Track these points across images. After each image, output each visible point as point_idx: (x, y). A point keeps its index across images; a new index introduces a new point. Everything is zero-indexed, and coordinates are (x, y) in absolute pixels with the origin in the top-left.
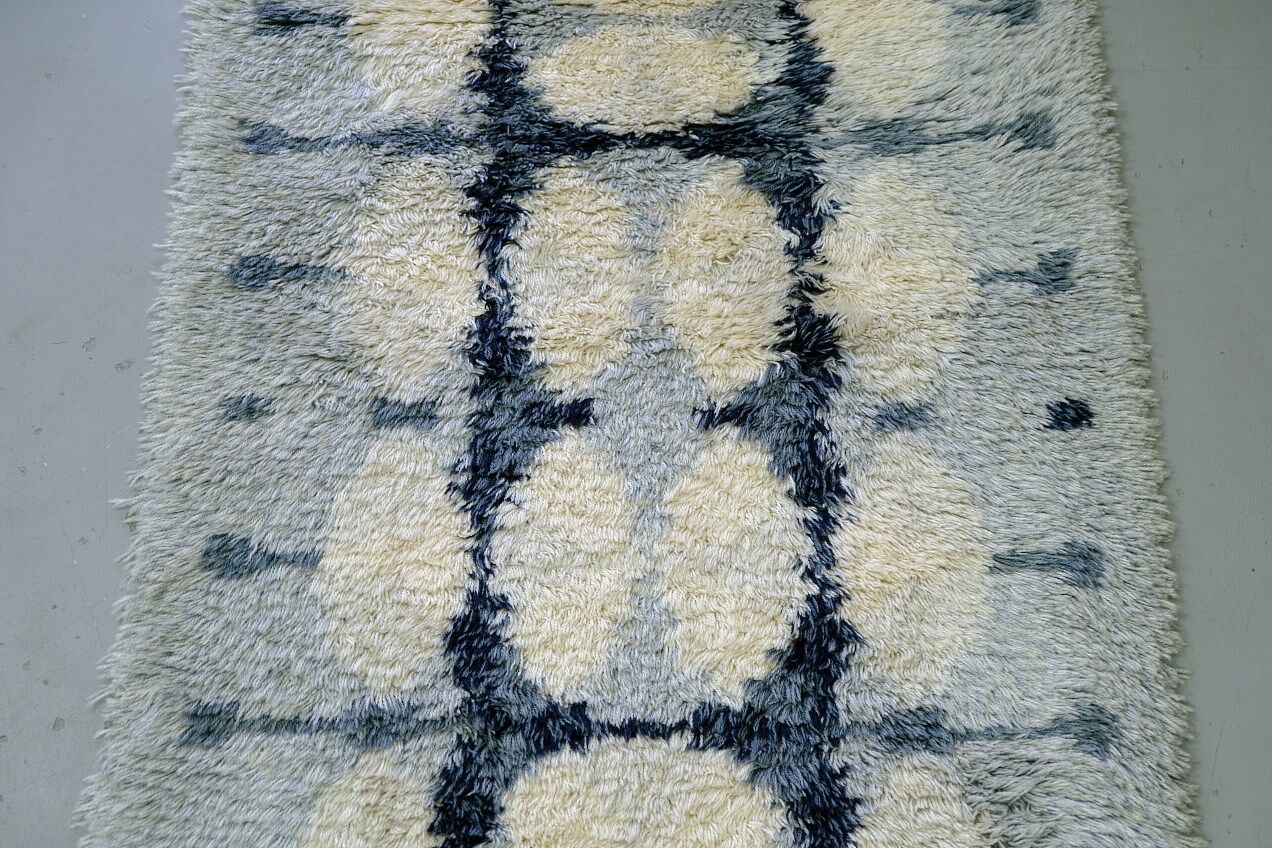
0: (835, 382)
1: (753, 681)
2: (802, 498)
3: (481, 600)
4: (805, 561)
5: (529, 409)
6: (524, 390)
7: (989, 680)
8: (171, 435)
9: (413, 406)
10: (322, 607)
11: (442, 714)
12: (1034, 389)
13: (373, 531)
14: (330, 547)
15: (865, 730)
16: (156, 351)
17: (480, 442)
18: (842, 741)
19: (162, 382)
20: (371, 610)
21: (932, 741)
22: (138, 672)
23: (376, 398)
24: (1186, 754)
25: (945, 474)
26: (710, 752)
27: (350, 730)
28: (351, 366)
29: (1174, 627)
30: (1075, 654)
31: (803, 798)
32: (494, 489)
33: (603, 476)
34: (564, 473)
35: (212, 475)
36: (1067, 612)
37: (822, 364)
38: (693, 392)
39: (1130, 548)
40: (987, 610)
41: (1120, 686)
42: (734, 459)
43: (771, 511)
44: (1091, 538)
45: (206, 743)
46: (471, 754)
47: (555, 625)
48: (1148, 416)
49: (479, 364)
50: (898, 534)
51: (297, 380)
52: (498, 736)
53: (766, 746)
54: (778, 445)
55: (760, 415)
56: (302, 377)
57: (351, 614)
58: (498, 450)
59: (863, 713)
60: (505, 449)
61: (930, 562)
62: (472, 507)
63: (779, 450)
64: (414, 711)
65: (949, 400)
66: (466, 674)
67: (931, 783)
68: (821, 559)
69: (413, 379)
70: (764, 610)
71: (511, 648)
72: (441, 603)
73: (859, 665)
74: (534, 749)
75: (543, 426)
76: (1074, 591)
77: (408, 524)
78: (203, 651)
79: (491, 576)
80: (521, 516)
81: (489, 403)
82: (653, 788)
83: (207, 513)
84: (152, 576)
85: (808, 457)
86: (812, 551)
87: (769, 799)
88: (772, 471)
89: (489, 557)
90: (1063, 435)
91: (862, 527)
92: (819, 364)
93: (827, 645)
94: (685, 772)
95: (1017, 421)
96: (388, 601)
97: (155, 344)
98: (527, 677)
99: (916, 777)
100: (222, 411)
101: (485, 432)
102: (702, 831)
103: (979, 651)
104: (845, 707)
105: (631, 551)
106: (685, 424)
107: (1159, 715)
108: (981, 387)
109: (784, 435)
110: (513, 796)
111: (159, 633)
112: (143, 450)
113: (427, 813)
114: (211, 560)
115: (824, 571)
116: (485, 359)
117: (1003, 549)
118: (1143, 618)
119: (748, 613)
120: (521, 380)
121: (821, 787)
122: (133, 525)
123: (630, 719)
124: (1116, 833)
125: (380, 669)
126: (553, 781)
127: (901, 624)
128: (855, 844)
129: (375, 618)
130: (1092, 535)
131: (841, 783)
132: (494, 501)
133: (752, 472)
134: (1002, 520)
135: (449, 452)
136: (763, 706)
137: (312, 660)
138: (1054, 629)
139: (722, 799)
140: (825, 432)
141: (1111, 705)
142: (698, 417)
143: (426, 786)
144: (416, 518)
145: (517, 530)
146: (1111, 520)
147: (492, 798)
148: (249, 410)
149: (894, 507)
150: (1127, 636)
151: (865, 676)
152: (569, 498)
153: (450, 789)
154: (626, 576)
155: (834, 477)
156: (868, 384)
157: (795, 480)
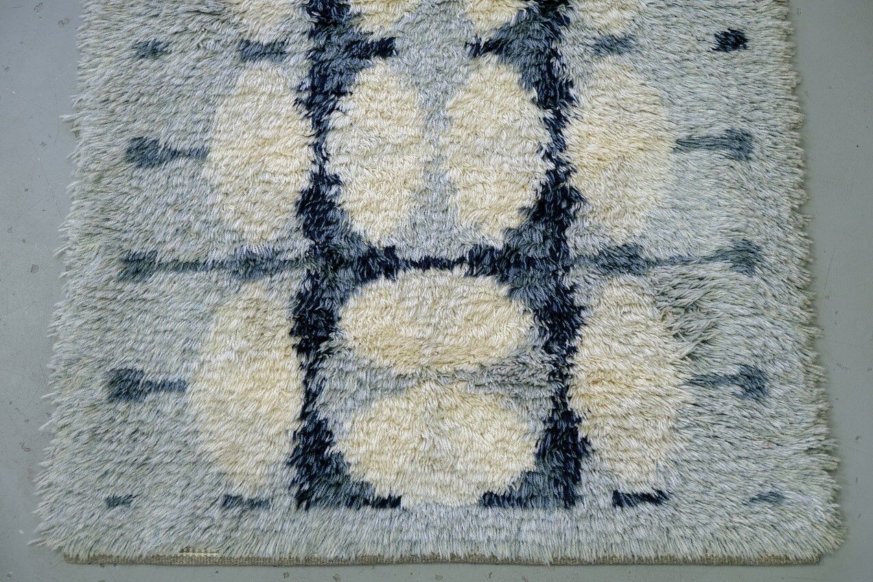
0: (565, 22)
1: (510, 229)
2: (542, 103)
3: (322, 179)
4: (545, 147)
5: (350, 46)
6: (346, 32)
7: (673, 225)
8: (100, 70)
9: (269, 45)
10: (211, 185)
11: (296, 256)
12: (706, 23)
13: (244, 133)
14: (215, 145)
15: (587, 261)
16: (86, 11)
17: (316, 69)
18: (571, 269)
19: (91, 33)
20: (245, 187)
21: (633, 267)
22: (87, 232)
23: (242, 41)
24: (808, 272)
25: (643, 84)
26: (481, 278)
27: (234, 268)
28: (224, 18)
29: (801, 186)
30: (732, 206)
31: (545, 307)
32: (327, 102)
33: (403, 91)
34: (376, 90)
35: (130, 97)
36: (727, 178)
37: (556, 9)
38: (465, 30)
39: (771, 132)
40: (672, 177)
41: (763, 227)
42: (495, 77)
43: (521, 113)
44: (745, 127)
45: (136, 279)
46: (317, 282)
47: (372, 194)
48: (786, 41)
49: (314, 15)
50: (610, 127)
51: (186, 29)
52: (335, 270)
53: (520, 272)
54: (525, 67)
55: (512, 46)
56: (190, 26)
57: (231, 190)
58: (329, 75)
59: (585, 249)
60: (334, 74)
61: (632, 145)
62: (313, 115)
63: (525, 71)
64: (277, 254)
65: (646, 33)
66: (311, 229)
67: (633, 295)
68: (556, 145)
69: (268, 26)
70: (517, 181)
71: (342, 210)
72: (293, 181)
73: (583, 217)
74: (360, 278)
75: (361, 58)
76: (732, 163)
77: (268, 128)
78: (130, 217)
79: (327, 162)
80: (347, 120)
81: (322, 42)
82: (442, 303)
83: (128, 123)
84: (92, 167)
85: (547, 75)
86: (550, 140)
87: (522, 308)
88: (521, 85)
89: (325, 149)
90: (726, 55)
91: (585, 123)
92: (554, 9)
93: (561, 204)
94: (464, 291)
95: (693, 46)
96: (256, 181)
97: (84, 6)
98: (354, 230)
99: (623, 291)
100: (134, 52)
101: (320, 62)
102: (476, 330)
103: (666, 205)
104: (573, 245)
105: (424, 142)
106: (460, 54)
107: (789, 246)
108: (668, 23)
109: (530, 60)
110: (346, 310)
111: (99, 205)
112: (81, 81)
113: (289, 322)
114: (132, 156)
115: (558, 153)
116: (318, 11)
117: (683, 135)
118: (780, 180)
119: (506, 183)
120: (344, 26)
121: (557, 299)
122: (77, 132)
123: (425, 257)
124: (759, 325)
125: (253, 227)
126: (374, 299)
127: (612, 188)
128: (581, 336)
129: (248, 192)
130: (745, 124)
131: (571, 296)
132: (328, 110)
133: (507, 86)
134: (683, 116)
135: (295, 77)
136: (517, 246)
137: (205, 222)
138: (718, 190)
139: (489, 308)
140: (558, 57)
141: (756, 240)
142: (469, 48)
143: (287, 304)
144: (274, 124)
145: (344, 129)
146: (759, 114)
147: (332, 311)
148: (154, 51)
149: (607, 108)
150: (769, 193)
151: (587, 224)
152: (380, 107)
153: (303, 306)
154: (421, 159)
155: (565, 88)
156: (588, 23)
157: (537, 91)
